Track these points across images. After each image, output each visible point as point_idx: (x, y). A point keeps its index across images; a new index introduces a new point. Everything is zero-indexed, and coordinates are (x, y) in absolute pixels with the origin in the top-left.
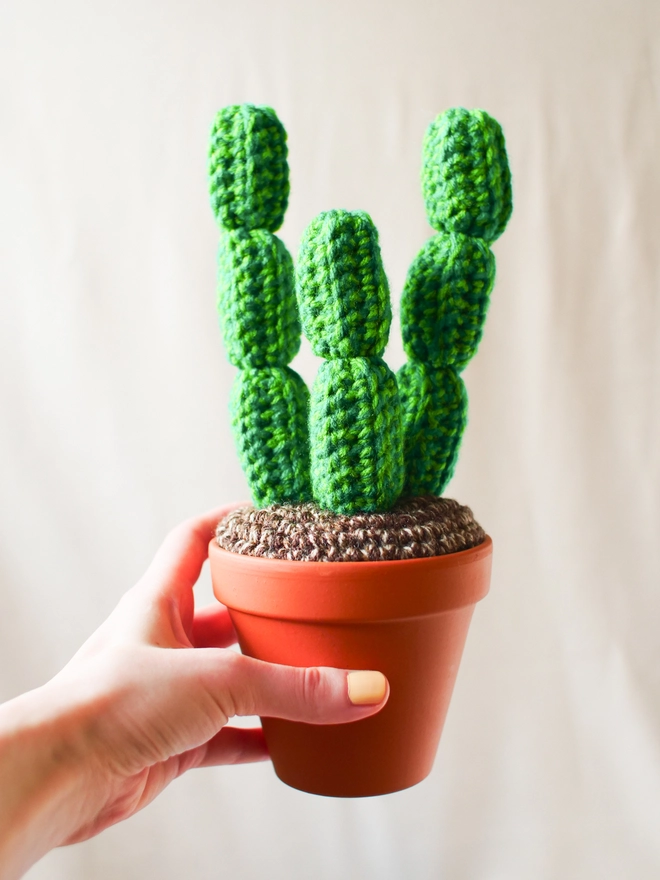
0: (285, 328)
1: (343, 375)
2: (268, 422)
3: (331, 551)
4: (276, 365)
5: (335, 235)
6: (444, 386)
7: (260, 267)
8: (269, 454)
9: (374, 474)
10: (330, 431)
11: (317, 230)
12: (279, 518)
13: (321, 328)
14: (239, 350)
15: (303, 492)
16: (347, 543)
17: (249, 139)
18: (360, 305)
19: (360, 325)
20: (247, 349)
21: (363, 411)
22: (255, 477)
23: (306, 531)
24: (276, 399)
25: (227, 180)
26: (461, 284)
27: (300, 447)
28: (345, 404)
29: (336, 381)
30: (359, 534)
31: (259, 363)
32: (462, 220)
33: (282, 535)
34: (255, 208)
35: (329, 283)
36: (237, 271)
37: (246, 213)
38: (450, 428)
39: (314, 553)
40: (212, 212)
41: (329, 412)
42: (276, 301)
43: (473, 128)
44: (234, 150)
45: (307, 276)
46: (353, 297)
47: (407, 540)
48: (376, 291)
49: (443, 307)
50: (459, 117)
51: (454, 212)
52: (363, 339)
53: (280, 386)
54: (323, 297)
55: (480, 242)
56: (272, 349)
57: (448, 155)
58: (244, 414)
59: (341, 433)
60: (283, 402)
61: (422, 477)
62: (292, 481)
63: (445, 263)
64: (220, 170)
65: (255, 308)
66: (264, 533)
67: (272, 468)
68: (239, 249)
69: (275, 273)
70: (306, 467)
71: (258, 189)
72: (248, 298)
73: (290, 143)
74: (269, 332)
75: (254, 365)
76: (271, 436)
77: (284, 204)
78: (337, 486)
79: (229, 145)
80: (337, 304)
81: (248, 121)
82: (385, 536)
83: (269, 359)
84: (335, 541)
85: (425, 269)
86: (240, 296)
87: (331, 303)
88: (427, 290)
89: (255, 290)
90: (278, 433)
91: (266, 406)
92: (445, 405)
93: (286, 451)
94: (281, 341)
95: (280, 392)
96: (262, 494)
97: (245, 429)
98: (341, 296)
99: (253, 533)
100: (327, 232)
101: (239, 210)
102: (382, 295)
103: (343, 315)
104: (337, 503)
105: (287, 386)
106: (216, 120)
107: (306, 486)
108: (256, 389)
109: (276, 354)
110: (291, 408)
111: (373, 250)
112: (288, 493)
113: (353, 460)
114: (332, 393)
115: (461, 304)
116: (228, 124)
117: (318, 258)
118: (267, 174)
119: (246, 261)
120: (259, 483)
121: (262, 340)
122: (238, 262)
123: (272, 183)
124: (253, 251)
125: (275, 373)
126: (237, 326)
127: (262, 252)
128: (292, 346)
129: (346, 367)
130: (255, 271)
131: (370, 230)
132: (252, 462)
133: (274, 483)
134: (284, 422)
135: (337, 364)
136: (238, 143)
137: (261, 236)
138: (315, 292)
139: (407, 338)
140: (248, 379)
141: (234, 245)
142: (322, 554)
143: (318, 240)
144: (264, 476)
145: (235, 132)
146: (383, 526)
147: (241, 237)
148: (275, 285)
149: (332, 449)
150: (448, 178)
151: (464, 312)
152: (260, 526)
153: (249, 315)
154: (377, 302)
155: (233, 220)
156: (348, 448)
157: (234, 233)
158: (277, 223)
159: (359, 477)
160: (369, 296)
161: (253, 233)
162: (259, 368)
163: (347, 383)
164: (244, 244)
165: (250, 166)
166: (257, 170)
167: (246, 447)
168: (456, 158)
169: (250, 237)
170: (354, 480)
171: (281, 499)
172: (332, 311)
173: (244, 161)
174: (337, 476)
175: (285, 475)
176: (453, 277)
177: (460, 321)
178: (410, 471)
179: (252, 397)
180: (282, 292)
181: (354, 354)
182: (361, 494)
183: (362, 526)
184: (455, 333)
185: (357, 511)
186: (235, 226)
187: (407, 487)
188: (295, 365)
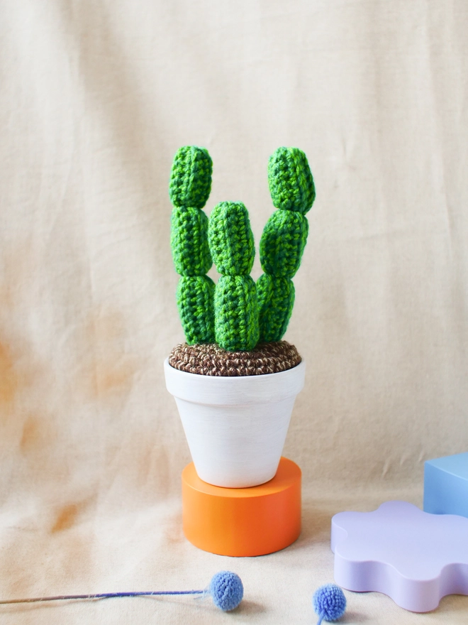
0: (204, 256)
1: (231, 284)
2: (195, 303)
3: (222, 369)
4: (199, 275)
5: (228, 216)
6: (281, 287)
7: (192, 226)
8: (195, 319)
9: (246, 333)
10: (225, 311)
11: (219, 212)
12: (199, 351)
13: (221, 260)
14: (181, 267)
15: (210, 339)
16: (230, 365)
17: (193, 164)
18: (241, 250)
19: (241, 260)
20: (185, 267)
21: (241, 302)
22: (187, 330)
23: (211, 358)
24: (199, 292)
25: (179, 183)
26: (288, 236)
27: (210, 316)
28: (234, 298)
29: (228, 286)
30: (237, 361)
31: (191, 274)
32: (287, 204)
33: (200, 359)
34: (190, 198)
35: (225, 239)
36: (180, 228)
37: (185, 200)
38: (283, 307)
39: (214, 369)
40: (170, 197)
41: (225, 302)
42: (200, 243)
43: (288, 157)
44: (185, 169)
45: (214, 235)
46: (238, 246)
47: (260, 365)
48: (248, 242)
50: (282, 152)
51: (282, 200)
52: (241, 267)
53: (201, 285)
54: (222, 246)
56: (197, 267)
57: (276, 172)
58: (183, 299)
59: (230, 313)
60: (202, 294)
61: (270, 332)
62: (205, 332)
64: (177, 178)
65: (189, 247)
66: (191, 358)
67: (196, 326)
68: (181, 217)
69: (199, 229)
70: (213, 325)
71: (193, 190)
72: (185, 242)
73: (214, 167)
74: (196, 258)
75: (188, 275)
76: (196, 310)
77: (206, 197)
78: (227, 338)
79: (183, 166)
80: (229, 249)
81: (192, 155)
82: (249, 363)
83: (196, 272)
84: (224, 364)
85: (271, 229)
86: (181, 241)
87: (227, 248)
88: (271, 242)
89: (189, 238)
90: (199, 309)
91: (194, 295)
92: (281, 296)
93: (203, 318)
94: (202, 263)
95: (201, 288)
96: (191, 339)
97: (183, 307)
98: (232, 245)
99: (186, 358)
100: (223, 214)
101: (182, 198)
102: (251, 245)
103: (232, 255)
104: (227, 346)
105: (204, 286)
106: (178, 153)
107: (213, 335)
108: (189, 287)
109: (199, 269)
110: (206, 296)
111: (246, 222)
112: (204, 338)
113: (236, 326)
114: (225, 293)
115: (288, 246)
116: (183, 156)
117: (219, 226)
118: (200, 183)
119: (185, 223)
120: (190, 333)
121: (192, 263)
122: (181, 224)
123: (202, 187)
124: (188, 218)
125: (199, 279)
126: (180, 255)
127: (193, 219)
128: (209, 263)
129: (233, 280)
130: (189, 228)
131: (245, 213)
132: (186, 323)
133: (197, 333)
134: (202, 303)
135: (228, 278)
136: (187, 166)
137: (192, 211)
138: (218, 243)
139: (262, 263)
140: (185, 282)
141: (179, 215)
142: (218, 370)
143: (219, 217)
144: (192, 330)
145: (187, 161)
146: (248, 358)
147: (182, 211)
148: (199, 235)
149: (226, 320)
150: (278, 183)
151: (290, 250)
152: (189, 355)
153: (186, 250)
154: (249, 249)
155: (179, 202)
156: (234, 320)
157: (179, 209)
158: (203, 204)
159: (238, 334)
160: (245, 245)
161: (189, 209)
162: (191, 276)
163: (233, 288)
164: (184, 214)
165: (191, 178)
166: (195, 180)
167: (184, 315)
169: (187, 211)
170: (236, 336)
171: (201, 342)
172: (227, 253)
173: (189, 175)
174: (228, 333)
175: (202, 330)
177: (287, 255)
178: (262, 329)
179: (187, 291)
180: (202, 238)
181: (238, 274)
182: (239, 342)
183: (238, 357)
184: (285, 260)
185: (237, 350)
186: (180, 205)
187: (262, 336)
188: (210, 274)
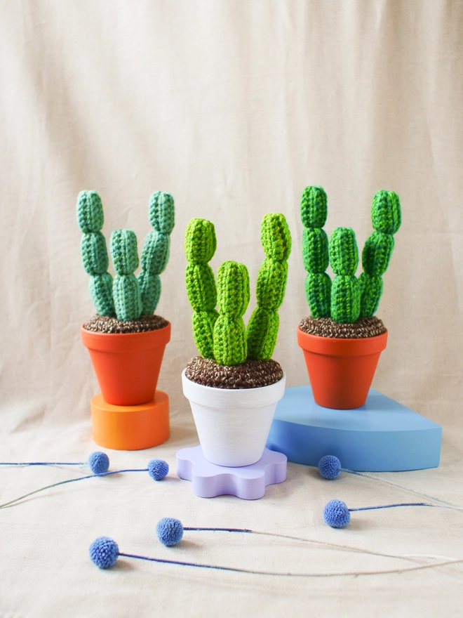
0: (324, 261)
1: (342, 281)
2: (318, 291)
3: (337, 335)
4: (321, 272)
5: (342, 238)
6: (375, 282)
7: (317, 241)
8: (318, 301)
9: (351, 312)
10: (337, 298)
11: (336, 234)
12: (320, 323)
13: (336, 265)
14: (309, 267)
15: (327, 314)
16: (341, 332)
17: (315, 200)
18: (349, 260)
19: (349, 266)
20: (312, 267)
21: (348, 292)
22: (313, 308)
23: (329, 328)
24: (321, 284)
25: (307, 212)
26: (383, 250)
27: (327, 300)
28: (344, 291)
29: (340, 282)
30: (345, 330)
31: (316, 272)
32: (383, 229)
33: (322, 329)
34: (316, 222)
35: (339, 252)
36: (309, 242)
37: (313, 223)
38: (376, 295)
39: (331, 335)
40: (301, 222)
41: (337, 292)
42: (322, 252)
43: (389, 199)
44: (310, 203)
45: (332, 249)
46: (347, 257)
47: (359, 333)
48: (354, 255)
49: (376, 257)
50: (385, 195)
51: (381, 226)
52: (348, 270)
53: (322, 279)
54: (337, 256)
55: (390, 236)
56: (320, 267)
57: (380, 208)
58: (310, 288)
59: (341, 299)
60: (323, 285)
61: (366, 311)
62: (324, 310)
63: (377, 243)
64: (305, 209)
65: (315, 254)
66: (316, 328)
67: (318, 306)
68: (310, 235)
69: (322, 243)
70: (329, 306)
71: (317, 216)
72: (312, 251)
73: (328, 199)
74: (319, 262)
75: (313, 272)
76: (318, 296)
77: (325, 219)
78: (339, 315)
79: (308, 201)
80: (341, 259)
81: (315, 193)
82: (353, 331)
83: (319, 270)
84: (337, 332)
85: (370, 244)
86: (310, 251)
87: (339, 258)
88: (369, 252)
89: (315, 249)
90: (321, 295)
91: (317, 286)
92: (375, 288)
93: (323, 301)
94: (323, 265)
95: (322, 282)
96: (314, 314)
97: (310, 293)
98: (343, 256)
99: (312, 327)
100: (339, 236)
101: (311, 222)
102: (356, 256)
103: (343, 262)
104: (338, 320)
105: (324, 280)
106: (305, 192)
107: (329, 312)
108: (314, 280)
109: (321, 269)
110: (325, 287)
111: (353, 242)
112: (323, 314)
113: (345, 308)
114: (338, 286)
115: (382, 256)
116: (308, 194)
117: (336, 244)
118: (320, 211)
119: (313, 239)
120: (314, 310)
121: (317, 265)
122: (310, 239)
123: (322, 213)
124: (315, 236)
125: (320, 275)
126: (309, 259)
127: (318, 236)
128: (326, 265)
129: (343, 278)
130: (315, 242)
131: (353, 236)
132: (312, 303)
133: (319, 311)
134: (323, 291)
135: (340, 277)
136: (311, 201)
137: (317, 230)
138: (334, 254)
139: (364, 265)
140: (312, 277)
141: (308, 233)
142: (333, 335)
143: (336, 238)
144: (316, 308)
145: (310, 197)
146: (353, 328)
147: (311, 231)
148: (321, 247)
149: (338, 303)
150: (379, 215)
151: (383, 258)
152: (315, 326)
153: (313, 257)
154: (354, 258)
155: (308, 225)
156: (344, 304)
157: (308, 229)
158: (323, 225)
159: (346, 312)
160: (352, 256)
161: (315, 229)
162: (315, 273)
163: (343, 284)
164: (312, 233)
165: (315, 209)
166: (317, 210)
167: (310, 298)
168: (383, 209)
169: (314, 231)
170: (345, 313)
171: (321, 316)
172: (339, 261)
173: (313, 207)
174: (339, 312)
175: (323, 308)
176: (379, 248)
177: (381, 261)
178: (362, 309)
179: (313, 283)
180: (323, 249)
181: (347, 275)
182: (346, 318)
183: (346, 327)
184: (379, 265)
185: (345, 323)
186: (309, 227)
187: (361, 313)
188: (327, 272)
